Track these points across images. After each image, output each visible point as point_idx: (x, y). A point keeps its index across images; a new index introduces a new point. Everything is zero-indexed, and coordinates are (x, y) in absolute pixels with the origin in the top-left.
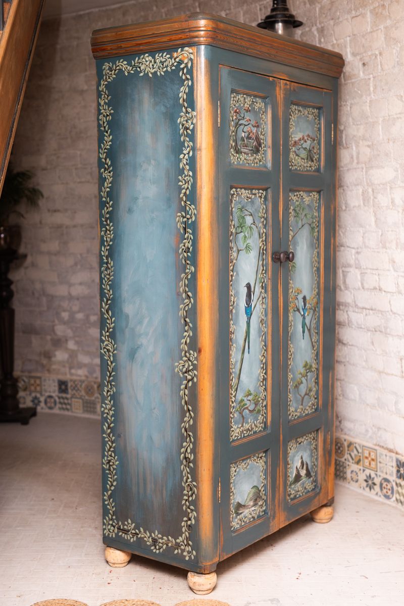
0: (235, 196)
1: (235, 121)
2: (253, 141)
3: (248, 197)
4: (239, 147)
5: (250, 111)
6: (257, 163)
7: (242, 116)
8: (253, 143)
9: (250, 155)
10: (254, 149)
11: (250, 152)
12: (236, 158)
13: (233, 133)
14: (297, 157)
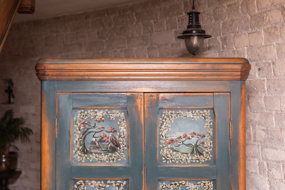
0: (82, 186)
1: (83, 131)
2: (107, 143)
3: (100, 187)
4: (88, 150)
5: (103, 121)
6: (113, 160)
7: (93, 125)
8: (108, 145)
9: (103, 154)
10: (109, 149)
11: (102, 152)
12: (84, 157)
13: (81, 139)
14: (175, 153)
